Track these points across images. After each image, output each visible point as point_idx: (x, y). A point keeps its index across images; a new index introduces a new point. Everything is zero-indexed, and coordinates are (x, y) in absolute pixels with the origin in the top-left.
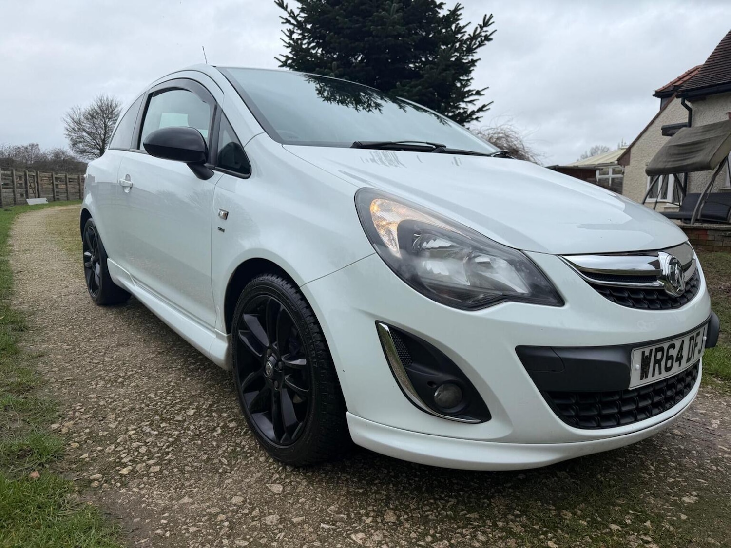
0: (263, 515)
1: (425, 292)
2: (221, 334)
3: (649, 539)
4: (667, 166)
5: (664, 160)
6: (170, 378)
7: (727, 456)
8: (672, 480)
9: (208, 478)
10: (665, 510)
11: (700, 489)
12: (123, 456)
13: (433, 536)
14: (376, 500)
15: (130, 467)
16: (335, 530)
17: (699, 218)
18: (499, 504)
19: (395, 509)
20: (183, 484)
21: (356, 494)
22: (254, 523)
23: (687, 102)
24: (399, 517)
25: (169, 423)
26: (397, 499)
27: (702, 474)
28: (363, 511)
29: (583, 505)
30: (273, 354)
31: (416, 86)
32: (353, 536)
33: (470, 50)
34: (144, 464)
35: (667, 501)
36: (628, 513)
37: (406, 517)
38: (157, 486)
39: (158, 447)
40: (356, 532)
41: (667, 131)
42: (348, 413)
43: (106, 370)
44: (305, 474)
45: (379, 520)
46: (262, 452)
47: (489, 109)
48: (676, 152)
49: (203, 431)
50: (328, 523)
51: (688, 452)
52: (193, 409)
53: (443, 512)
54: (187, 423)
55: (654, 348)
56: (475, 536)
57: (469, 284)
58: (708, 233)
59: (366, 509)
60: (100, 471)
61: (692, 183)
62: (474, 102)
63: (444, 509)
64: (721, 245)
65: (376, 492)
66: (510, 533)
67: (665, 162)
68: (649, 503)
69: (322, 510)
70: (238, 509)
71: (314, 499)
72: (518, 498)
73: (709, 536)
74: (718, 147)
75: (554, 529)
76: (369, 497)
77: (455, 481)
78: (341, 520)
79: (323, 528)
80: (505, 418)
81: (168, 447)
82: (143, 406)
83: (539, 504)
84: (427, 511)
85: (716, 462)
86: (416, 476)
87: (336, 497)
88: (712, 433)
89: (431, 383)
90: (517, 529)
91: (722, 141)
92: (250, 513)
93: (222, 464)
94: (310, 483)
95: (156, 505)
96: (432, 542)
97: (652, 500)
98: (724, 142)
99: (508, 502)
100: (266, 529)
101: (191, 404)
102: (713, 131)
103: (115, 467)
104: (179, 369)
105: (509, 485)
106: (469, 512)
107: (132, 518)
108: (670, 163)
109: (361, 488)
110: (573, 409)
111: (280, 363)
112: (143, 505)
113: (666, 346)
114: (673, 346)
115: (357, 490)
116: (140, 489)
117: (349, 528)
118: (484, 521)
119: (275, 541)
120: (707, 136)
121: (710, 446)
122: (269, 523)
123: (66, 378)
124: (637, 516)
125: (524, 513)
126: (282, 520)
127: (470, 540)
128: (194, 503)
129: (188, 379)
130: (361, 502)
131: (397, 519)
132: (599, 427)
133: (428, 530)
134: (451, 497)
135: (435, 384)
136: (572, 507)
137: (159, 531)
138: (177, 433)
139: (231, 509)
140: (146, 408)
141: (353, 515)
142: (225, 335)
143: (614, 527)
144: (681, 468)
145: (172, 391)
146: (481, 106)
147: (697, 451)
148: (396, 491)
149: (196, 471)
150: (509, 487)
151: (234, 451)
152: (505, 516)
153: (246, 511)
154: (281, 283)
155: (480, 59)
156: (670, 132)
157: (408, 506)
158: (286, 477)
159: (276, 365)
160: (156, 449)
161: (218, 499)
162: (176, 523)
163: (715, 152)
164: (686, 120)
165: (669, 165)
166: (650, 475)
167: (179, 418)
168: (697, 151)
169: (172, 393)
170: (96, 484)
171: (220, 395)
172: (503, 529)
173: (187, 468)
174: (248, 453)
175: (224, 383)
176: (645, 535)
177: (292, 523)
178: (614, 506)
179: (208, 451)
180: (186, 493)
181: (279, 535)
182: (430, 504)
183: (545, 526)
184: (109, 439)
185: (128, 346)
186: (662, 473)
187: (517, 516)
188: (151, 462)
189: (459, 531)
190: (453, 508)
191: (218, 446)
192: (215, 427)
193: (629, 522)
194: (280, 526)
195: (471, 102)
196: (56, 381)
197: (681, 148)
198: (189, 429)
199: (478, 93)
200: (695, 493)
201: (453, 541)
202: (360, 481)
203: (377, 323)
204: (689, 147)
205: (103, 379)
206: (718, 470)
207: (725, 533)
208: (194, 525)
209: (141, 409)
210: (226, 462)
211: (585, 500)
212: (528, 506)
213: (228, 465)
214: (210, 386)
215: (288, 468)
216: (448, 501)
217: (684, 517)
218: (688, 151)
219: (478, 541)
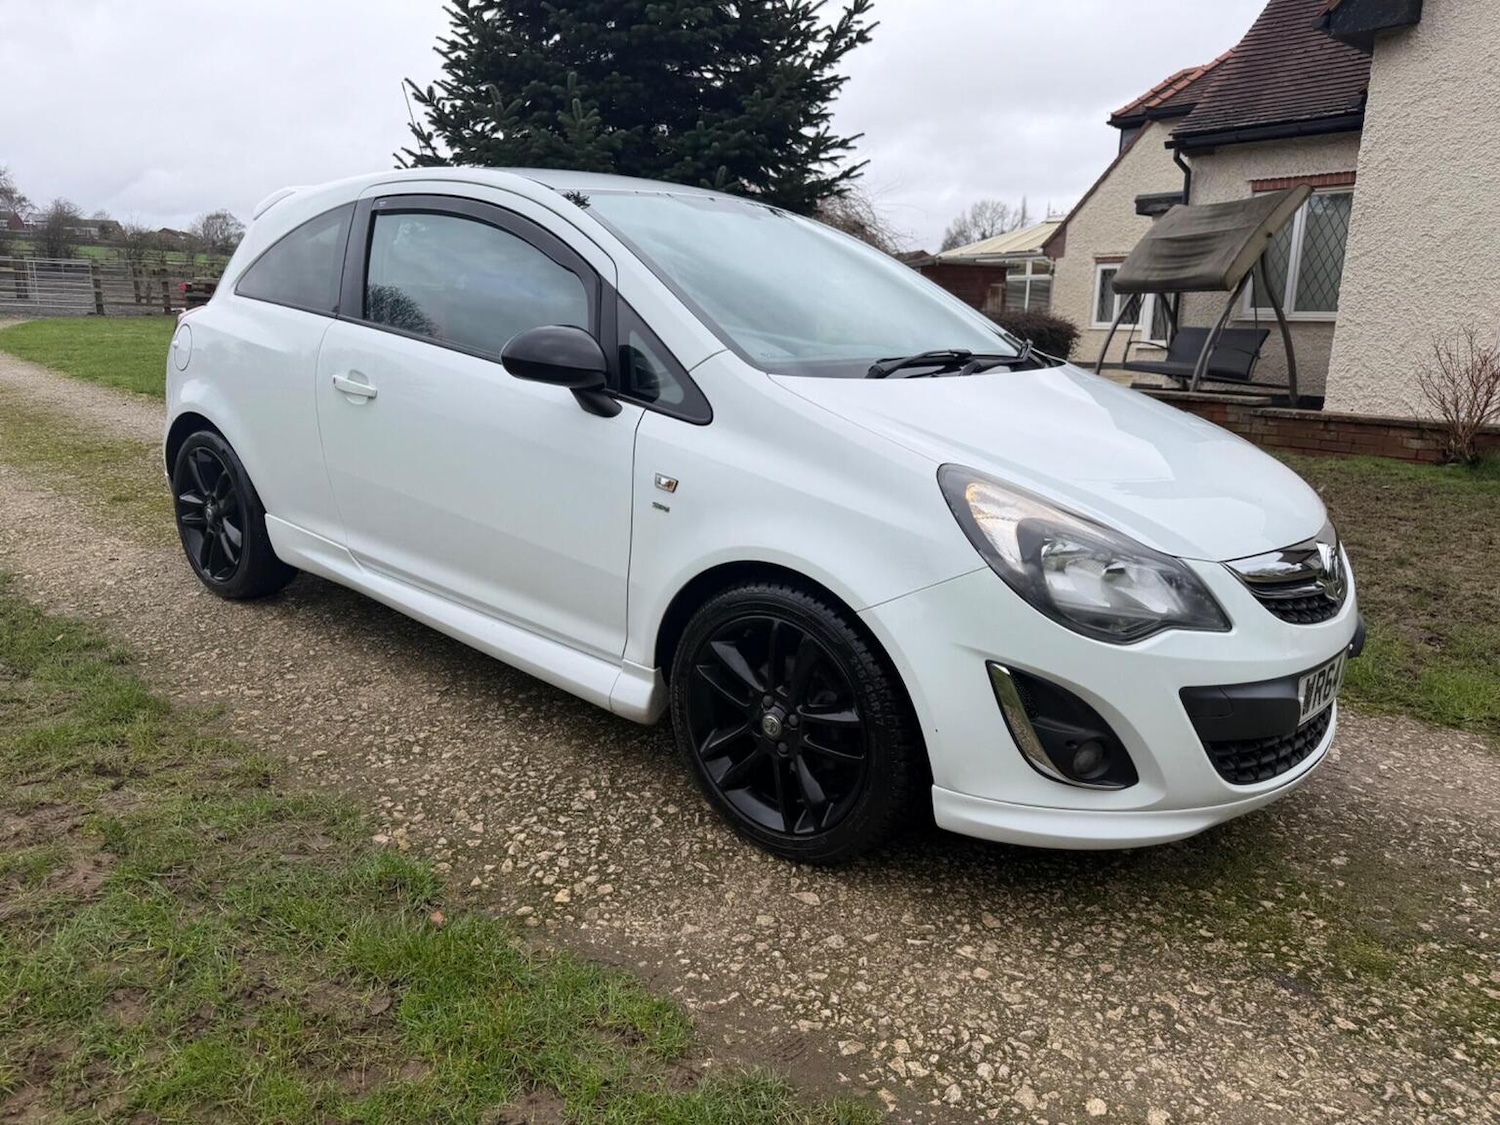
0: (818, 939)
1: (1064, 621)
2: (642, 670)
3: (1312, 914)
4: (1151, 279)
5: (1146, 265)
6: (502, 737)
7: (1364, 799)
8: (1311, 838)
9: (694, 893)
10: (1316, 876)
11: (1346, 846)
12: (540, 874)
13: (1060, 940)
14: (958, 901)
15: (566, 891)
16: (930, 946)
17: (1204, 375)
18: (1117, 891)
19: (991, 911)
20: (667, 908)
21: (925, 896)
22: (814, 949)
23: (1182, 156)
24: (1002, 920)
25: (569, 816)
26: (985, 897)
27: (1342, 826)
28: (950, 918)
29: (1219, 881)
30: (776, 703)
31: (734, 129)
32: (959, 950)
33: (830, 57)
34: (584, 884)
35: (1315, 865)
36: (1276, 886)
37: (1011, 919)
38: (628, 913)
39: (583, 855)
40: (960, 945)
41: (1145, 206)
42: (934, 787)
43: (375, 733)
44: (834, 874)
45: (979, 927)
46: (746, 847)
47: (862, 174)
48: (1165, 251)
49: (633, 824)
50: (914, 938)
51: (1316, 798)
52: (588, 789)
53: (1053, 908)
54: (598, 813)
55: (1317, 673)
56: (1110, 934)
57: (1108, 605)
58: (1229, 409)
59: (952, 914)
60: (522, 902)
61: (1188, 307)
62: (837, 162)
63: (1052, 903)
64: (1248, 430)
65: (951, 890)
66: (1151, 926)
67: (1146, 269)
68: (1295, 870)
69: (895, 922)
70: (777, 933)
71: (872, 908)
72: (1138, 880)
73: (1376, 903)
74: (1240, 248)
75: (1200, 914)
76: (945, 897)
77: (1046, 866)
78: (930, 932)
79: (912, 945)
80: (1159, 780)
81: (598, 854)
82: (499, 791)
83: (1167, 885)
84: (1032, 909)
85: (1353, 808)
86: (991, 864)
87: (901, 903)
88: (1335, 768)
89: (1070, 743)
90: (1157, 920)
91: (1247, 238)
92: (798, 936)
93: (701, 870)
94: (851, 886)
95: (652, 940)
96: (1062, 947)
97: (1296, 865)
98: (1249, 241)
99: (1127, 886)
100: (836, 954)
101: (576, 780)
102: (1230, 217)
103: (541, 895)
104: (505, 721)
105: (1117, 864)
106: (1087, 905)
107: (634, 963)
108: (1156, 273)
109: (927, 887)
110: (1232, 761)
111: (793, 717)
112: (634, 943)
113: (1327, 668)
114: (1332, 668)
115: (924, 891)
116: (608, 920)
117: (945, 941)
118: (1112, 915)
119: (861, 969)
120: (1220, 227)
121: (1340, 788)
122: (834, 946)
123: (316, 753)
124: (1288, 888)
125: (1154, 899)
126: (851, 942)
127: (1106, 939)
128: (705, 932)
129: (536, 738)
130: (940, 905)
131: (1002, 923)
132: (1257, 780)
133: (1049, 932)
134: (1052, 887)
135: (1074, 742)
136: (1207, 884)
137: (691, 975)
138: (595, 830)
139: (767, 933)
140: (507, 795)
141: (941, 925)
142: (653, 671)
143: (1268, 904)
144: (1316, 821)
145: (526, 761)
146: (847, 168)
147: (1327, 796)
148: (977, 885)
149: (666, 886)
150: (1120, 867)
151: (704, 850)
152: (1133, 905)
153: (790, 934)
154: (804, 600)
155: (848, 78)
156: (1150, 209)
157: (1005, 905)
158: (811, 882)
159: (785, 721)
160: (583, 860)
161: (737, 923)
162: (701, 959)
163: (1233, 258)
164: (1181, 188)
165: (1154, 277)
166: (1282, 833)
167: (577, 805)
168: (1202, 253)
169: (528, 763)
170: (532, 921)
171: (612, 762)
172: (1139, 922)
173: (654, 883)
174: (728, 851)
175: (602, 740)
176: (1306, 909)
177: (865, 942)
178: (1256, 878)
179: (665, 853)
180: (681, 919)
181: (860, 961)
182: (1033, 900)
183: (1187, 912)
184: (492, 850)
185: (370, 683)
186: (1295, 830)
187: (1147, 904)
188: (591, 879)
189: (1087, 929)
190: (1063, 900)
191: (675, 845)
192: (647, 817)
193: (1281, 896)
194: (854, 949)
195: (832, 160)
196: (301, 760)
197: (1176, 245)
198: (609, 823)
199: (844, 144)
200: (1342, 853)
201: (1087, 943)
202: (919, 877)
203: (989, 664)
204: (1188, 244)
205: (382, 749)
206: (1360, 819)
207: (1391, 898)
208: (732, 961)
209: (501, 797)
210: (705, 867)
211: (1222, 874)
212: (1155, 890)
213: (711, 872)
214: (584, 747)
215: (805, 868)
216: (1053, 894)
217: (1341, 884)
218: (1188, 252)
219: (1116, 938)
